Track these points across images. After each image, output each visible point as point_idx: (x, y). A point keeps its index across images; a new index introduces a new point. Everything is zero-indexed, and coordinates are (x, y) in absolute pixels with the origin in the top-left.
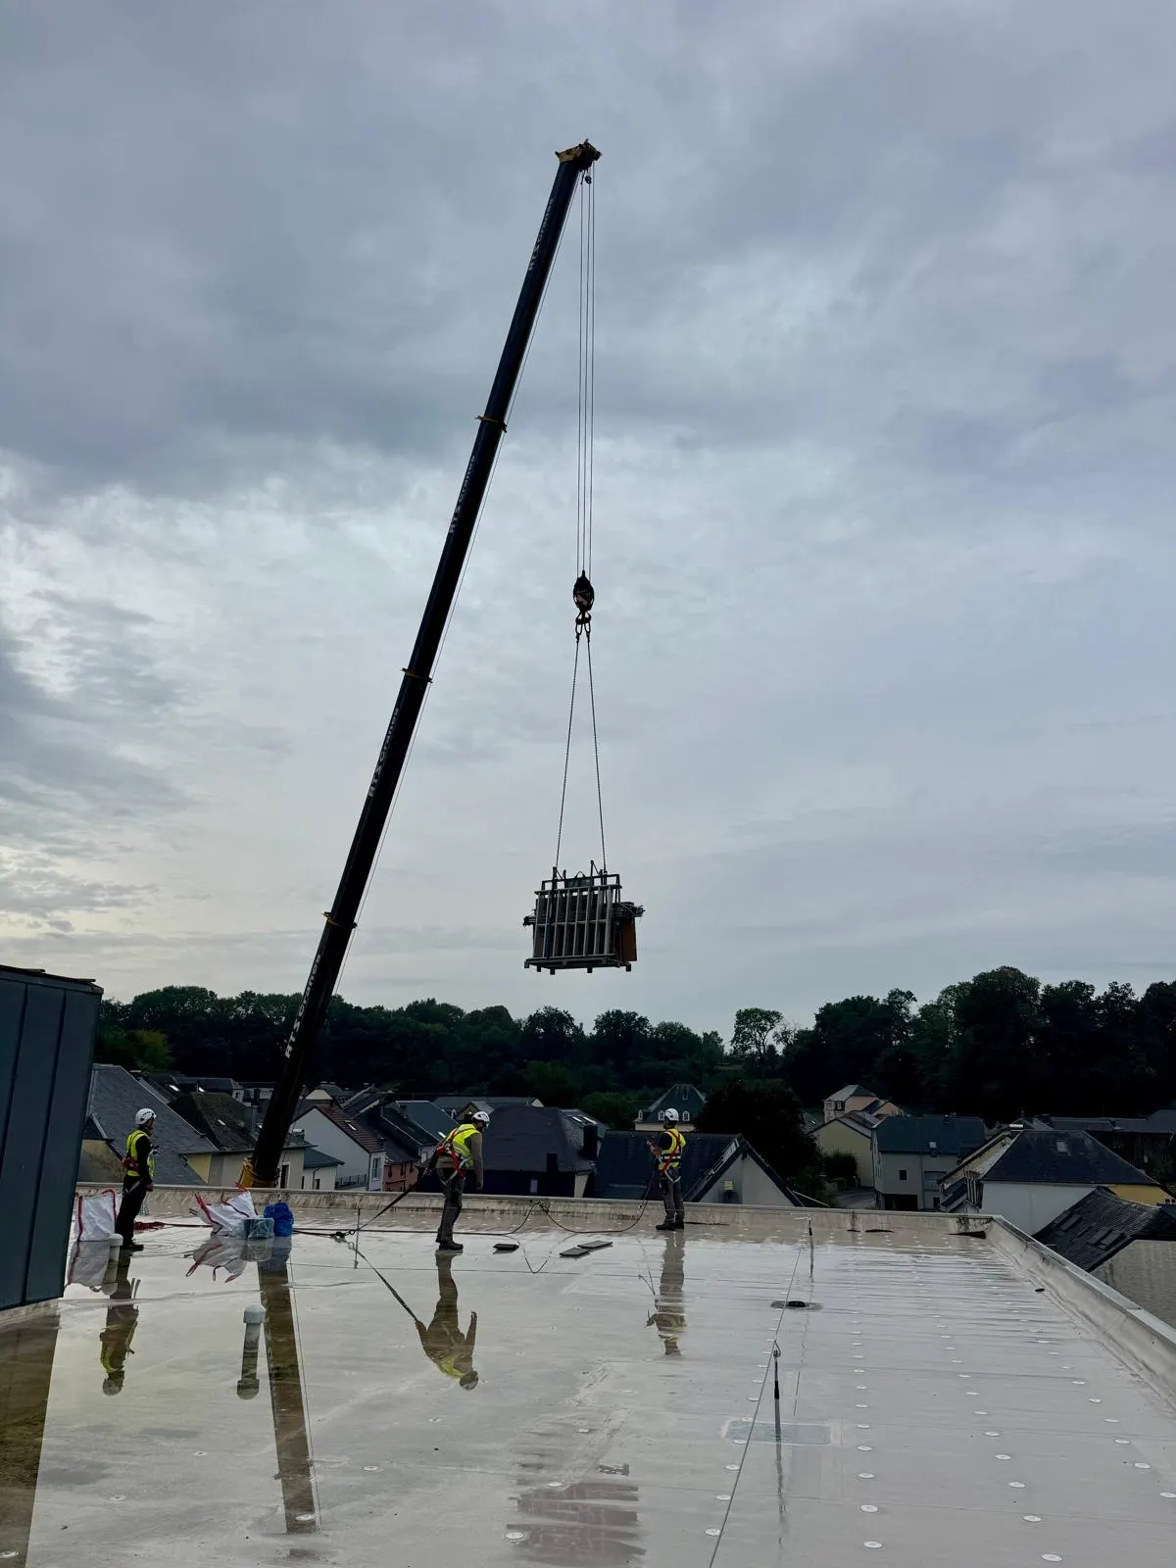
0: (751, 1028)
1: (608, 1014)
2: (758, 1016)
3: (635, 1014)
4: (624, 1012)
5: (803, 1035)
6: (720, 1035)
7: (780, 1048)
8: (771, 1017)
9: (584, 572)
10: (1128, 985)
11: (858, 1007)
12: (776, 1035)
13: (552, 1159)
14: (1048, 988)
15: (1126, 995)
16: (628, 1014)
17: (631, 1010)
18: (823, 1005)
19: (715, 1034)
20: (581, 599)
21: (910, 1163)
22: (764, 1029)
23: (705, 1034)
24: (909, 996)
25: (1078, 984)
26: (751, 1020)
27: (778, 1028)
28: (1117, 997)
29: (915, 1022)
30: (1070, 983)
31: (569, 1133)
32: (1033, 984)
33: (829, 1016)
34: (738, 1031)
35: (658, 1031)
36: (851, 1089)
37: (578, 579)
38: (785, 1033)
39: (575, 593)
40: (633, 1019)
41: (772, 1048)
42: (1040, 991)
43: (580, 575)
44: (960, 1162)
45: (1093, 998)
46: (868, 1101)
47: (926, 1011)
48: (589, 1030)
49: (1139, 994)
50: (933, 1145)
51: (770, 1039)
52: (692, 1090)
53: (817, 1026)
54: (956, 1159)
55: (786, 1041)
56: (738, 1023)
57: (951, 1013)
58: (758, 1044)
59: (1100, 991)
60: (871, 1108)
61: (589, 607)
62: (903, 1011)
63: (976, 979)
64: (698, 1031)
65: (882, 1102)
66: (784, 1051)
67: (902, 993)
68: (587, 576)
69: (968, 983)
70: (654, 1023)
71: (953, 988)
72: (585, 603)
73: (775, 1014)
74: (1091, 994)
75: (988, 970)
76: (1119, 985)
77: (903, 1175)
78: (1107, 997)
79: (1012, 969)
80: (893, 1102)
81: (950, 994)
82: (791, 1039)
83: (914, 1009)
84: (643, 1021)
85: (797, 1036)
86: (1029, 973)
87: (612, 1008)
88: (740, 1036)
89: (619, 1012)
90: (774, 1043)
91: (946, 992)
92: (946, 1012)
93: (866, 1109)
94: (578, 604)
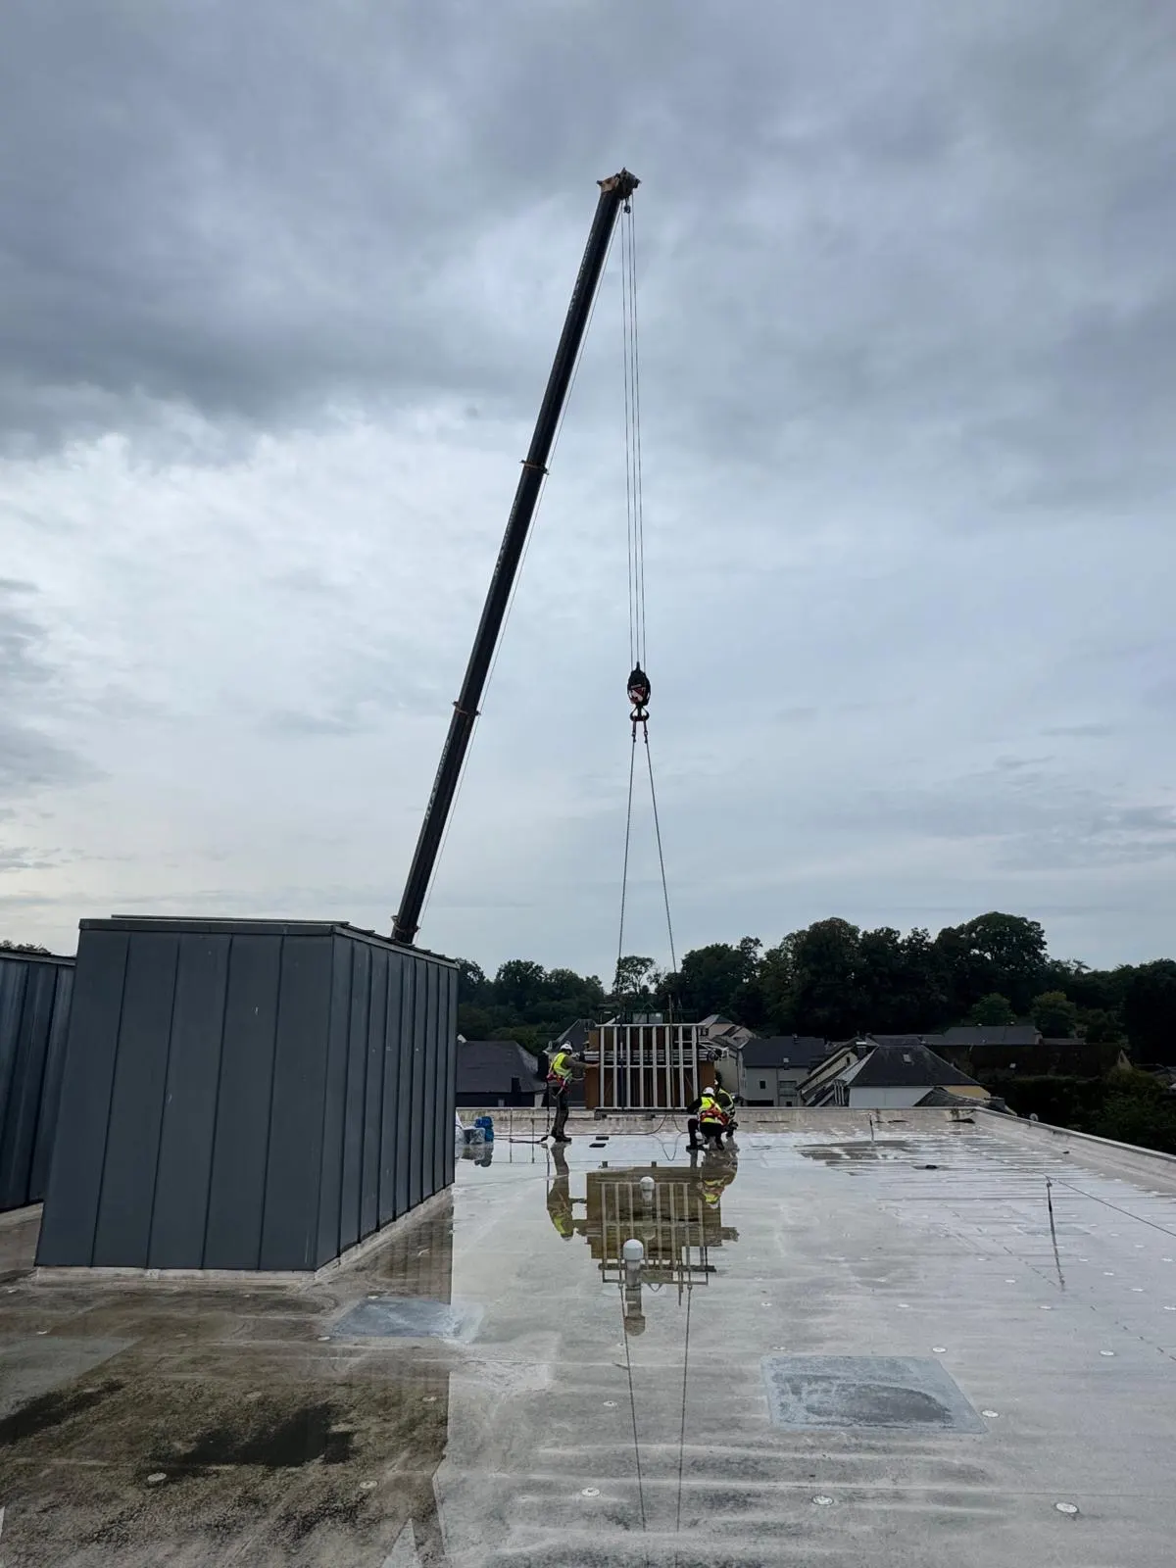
0: (629, 972)
1: (509, 963)
2: (635, 962)
3: (533, 963)
4: (523, 961)
5: (671, 977)
6: (600, 979)
7: (652, 988)
8: (645, 962)
9: (638, 664)
10: (926, 930)
11: (717, 953)
12: (650, 977)
13: (515, 1082)
14: (865, 933)
15: (924, 938)
16: (526, 963)
17: (529, 960)
18: (688, 952)
19: (596, 977)
20: (636, 695)
21: (767, 1075)
22: (640, 973)
23: (588, 978)
24: (757, 942)
25: (888, 930)
26: (629, 965)
27: (651, 972)
28: (917, 941)
29: (762, 964)
30: (882, 930)
31: (525, 1062)
32: (854, 931)
33: (693, 961)
34: (619, 975)
35: (551, 976)
36: (714, 1018)
37: (633, 673)
38: (657, 975)
39: (629, 688)
40: (531, 967)
41: (645, 988)
42: (860, 936)
43: (635, 668)
44: (810, 1073)
45: (899, 941)
46: (727, 1027)
47: (770, 954)
48: (491, 976)
49: (933, 938)
50: (786, 1060)
51: (644, 981)
52: (592, 1023)
53: (684, 969)
54: (807, 1070)
55: (657, 982)
56: (619, 968)
57: (790, 956)
58: (635, 985)
59: (904, 935)
60: (729, 1033)
61: (645, 702)
62: (752, 955)
63: (811, 927)
64: (583, 975)
65: (738, 1028)
66: (656, 991)
67: (751, 941)
68: (642, 669)
69: (804, 931)
70: (548, 970)
71: (792, 934)
72: (640, 698)
73: (648, 960)
74: (896, 938)
75: (820, 920)
76: (920, 930)
77: (763, 1085)
78: (910, 940)
79: (838, 920)
80: (748, 1027)
81: (790, 940)
82: (662, 979)
83: (761, 953)
84: (539, 968)
85: (667, 977)
86: (852, 921)
87: (514, 959)
88: (620, 979)
89: (519, 961)
90: (648, 984)
91: (788, 938)
92: (786, 955)
93: (725, 1034)
94: (634, 699)
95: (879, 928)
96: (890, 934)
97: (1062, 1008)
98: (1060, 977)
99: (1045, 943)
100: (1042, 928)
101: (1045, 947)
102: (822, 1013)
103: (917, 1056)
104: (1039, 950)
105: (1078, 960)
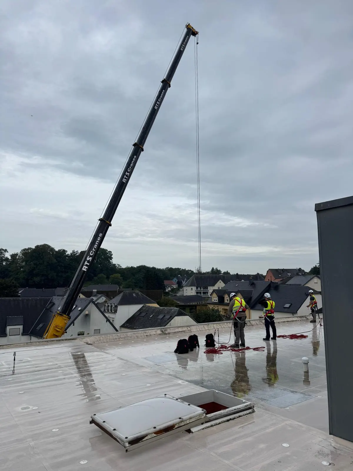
29: (7, 259)
47: (12, 256)
59: (69, 252)
67: (3, 250)
74: (66, 253)
78: (71, 254)
79: (47, 245)
83: (8, 255)
95: (60, 249)
96: (64, 251)
97: (119, 279)
98: (114, 269)
99: (112, 258)
100: (112, 253)
101: (112, 259)
102: (37, 279)
103: (137, 294)
104: (110, 261)
105: (118, 264)
